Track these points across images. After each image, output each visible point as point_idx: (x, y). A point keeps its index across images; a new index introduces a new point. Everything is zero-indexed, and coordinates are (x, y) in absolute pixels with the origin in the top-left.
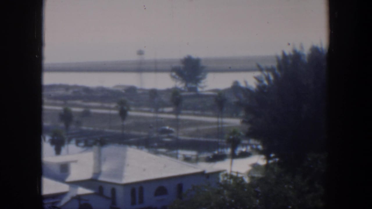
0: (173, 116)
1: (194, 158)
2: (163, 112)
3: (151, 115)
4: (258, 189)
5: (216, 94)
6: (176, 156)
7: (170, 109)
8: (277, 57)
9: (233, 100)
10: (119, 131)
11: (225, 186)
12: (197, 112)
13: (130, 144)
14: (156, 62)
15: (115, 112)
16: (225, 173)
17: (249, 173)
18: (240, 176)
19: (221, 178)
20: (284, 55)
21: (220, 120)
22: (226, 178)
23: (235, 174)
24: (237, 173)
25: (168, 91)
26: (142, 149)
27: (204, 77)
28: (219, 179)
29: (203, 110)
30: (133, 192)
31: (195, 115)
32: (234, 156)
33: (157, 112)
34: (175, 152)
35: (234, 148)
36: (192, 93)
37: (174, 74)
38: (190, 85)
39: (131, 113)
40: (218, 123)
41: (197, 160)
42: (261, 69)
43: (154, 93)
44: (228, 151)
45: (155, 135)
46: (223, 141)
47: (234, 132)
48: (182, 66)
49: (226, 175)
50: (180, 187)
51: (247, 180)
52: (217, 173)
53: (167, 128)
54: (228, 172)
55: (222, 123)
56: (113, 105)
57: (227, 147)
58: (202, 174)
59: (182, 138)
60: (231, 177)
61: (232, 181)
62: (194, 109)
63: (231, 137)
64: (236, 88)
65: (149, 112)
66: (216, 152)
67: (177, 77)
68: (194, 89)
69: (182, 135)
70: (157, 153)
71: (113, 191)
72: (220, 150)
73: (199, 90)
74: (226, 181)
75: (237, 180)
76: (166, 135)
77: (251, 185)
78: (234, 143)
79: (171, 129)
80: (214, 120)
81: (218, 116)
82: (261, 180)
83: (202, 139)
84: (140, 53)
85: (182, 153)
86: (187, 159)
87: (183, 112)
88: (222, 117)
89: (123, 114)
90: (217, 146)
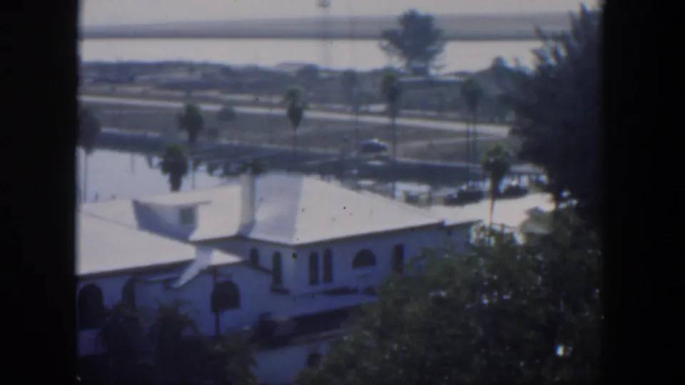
0: (384, 120)
1: (424, 197)
2: (367, 113)
3: (345, 117)
4: (540, 257)
5: (463, 79)
6: (391, 194)
7: (381, 107)
8: (571, 15)
9: (494, 91)
10: (287, 148)
11: (481, 249)
12: (428, 113)
13: (308, 171)
14: (353, 21)
15: (282, 112)
16: (481, 225)
17: (523, 227)
18: (507, 231)
19: (474, 236)
20: (583, 11)
21: (471, 128)
22: (482, 236)
23: (498, 228)
24: (503, 226)
25: (375, 73)
26: (329, 180)
27: (439, 50)
28: (469, 236)
29: (441, 110)
30: (313, 259)
31: (425, 118)
32: (496, 195)
33: (356, 112)
34: (390, 185)
35: (497, 179)
36: (420, 78)
37: (385, 43)
38: (418, 64)
39: (308, 114)
40: (467, 134)
41: (430, 201)
42: (541, 36)
43: (351, 78)
44: (486, 185)
45: (354, 154)
46: (477, 167)
47: (497, 150)
48: (399, 28)
49: (483, 229)
50: (399, 252)
51: (520, 239)
52: (466, 226)
53: (376, 141)
54: (487, 223)
55: (475, 134)
56: (277, 99)
57: (483, 178)
58: (440, 227)
59: (401, 159)
60: (492, 233)
61: (493, 241)
62: (423, 106)
63: (492, 160)
64: (498, 70)
65: (340, 111)
66: (464, 187)
67: (392, 47)
68: (423, 71)
69: (403, 154)
70: (358, 188)
71: (277, 258)
72: (471, 183)
73: (432, 72)
74: (482, 241)
75: (503, 239)
76: (372, 155)
77: (527, 249)
78: (498, 170)
79: (382, 143)
80: (460, 127)
81: (467, 121)
82: (545, 239)
83: (438, 163)
84: (324, 3)
85: (402, 187)
86: (411, 199)
87: (404, 112)
88: (475, 122)
89: (295, 116)
90: (465, 175)
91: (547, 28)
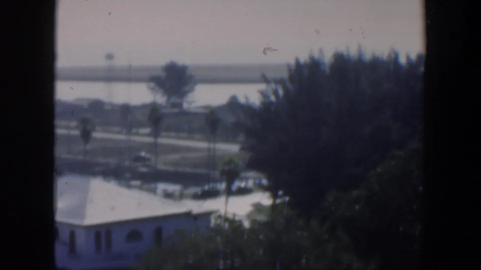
0: (150, 140)
1: (177, 194)
2: (137, 134)
3: (122, 137)
4: (261, 237)
5: (207, 111)
6: (154, 191)
7: (147, 130)
8: (289, 66)
9: (230, 119)
10: (80, 157)
11: (218, 230)
12: (182, 135)
13: (94, 174)
14: (129, 69)
15: (76, 133)
16: (218, 214)
17: (249, 216)
18: (237, 218)
19: (213, 222)
20: (298, 64)
21: (212, 145)
22: (219, 222)
23: (230, 216)
24: (234, 215)
25: (144, 106)
26: (109, 181)
27: (192, 90)
28: (209, 222)
29: (191, 133)
30: (98, 235)
31: (179, 138)
32: (229, 193)
33: (129, 133)
34: (153, 185)
35: (230, 182)
36: (176, 110)
37: (152, 85)
38: (174, 100)
39: (97, 135)
40: (209, 150)
41: (182, 197)
42: (265, 80)
43: (126, 110)
44: (222, 186)
45: (127, 163)
46: (217, 174)
47: (230, 162)
48: (163, 74)
49: (220, 217)
50: (159, 232)
51: (247, 224)
52: (207, 215)
53: (143, 154)
54: (222, 212)
55: (214, 150)
56: (74, 124)
57: (220, 181)
58: (188, 215)
59: (161, 167)
60: (226, 219)
61: (227, 225)
62: (177, 130)
63: (226, 168)
64: (233, 104)
65: (120, 133)
66: (206, 187)
67: (157, 88)
68: (179, 105)
69: (162, 163)
70: (129, 187)
71: (72, 235)
72: (211, 185)
73: (185, 106)
74: (219, 225)
75: (235, 225)
76: (139, 164)
77: (252, 230)
78: (231, 175)
79: (148, 156)
80: (203, 145)
81: (209, 140)
82: (266, 224)
83: (188, 170)
84: (110, 57)
85: (162, 187)
86: (168, 195)
87: (163, 134)
88: (215, 141)
89: (86, 135)
90: (206, 179)
91: (270, 75)
